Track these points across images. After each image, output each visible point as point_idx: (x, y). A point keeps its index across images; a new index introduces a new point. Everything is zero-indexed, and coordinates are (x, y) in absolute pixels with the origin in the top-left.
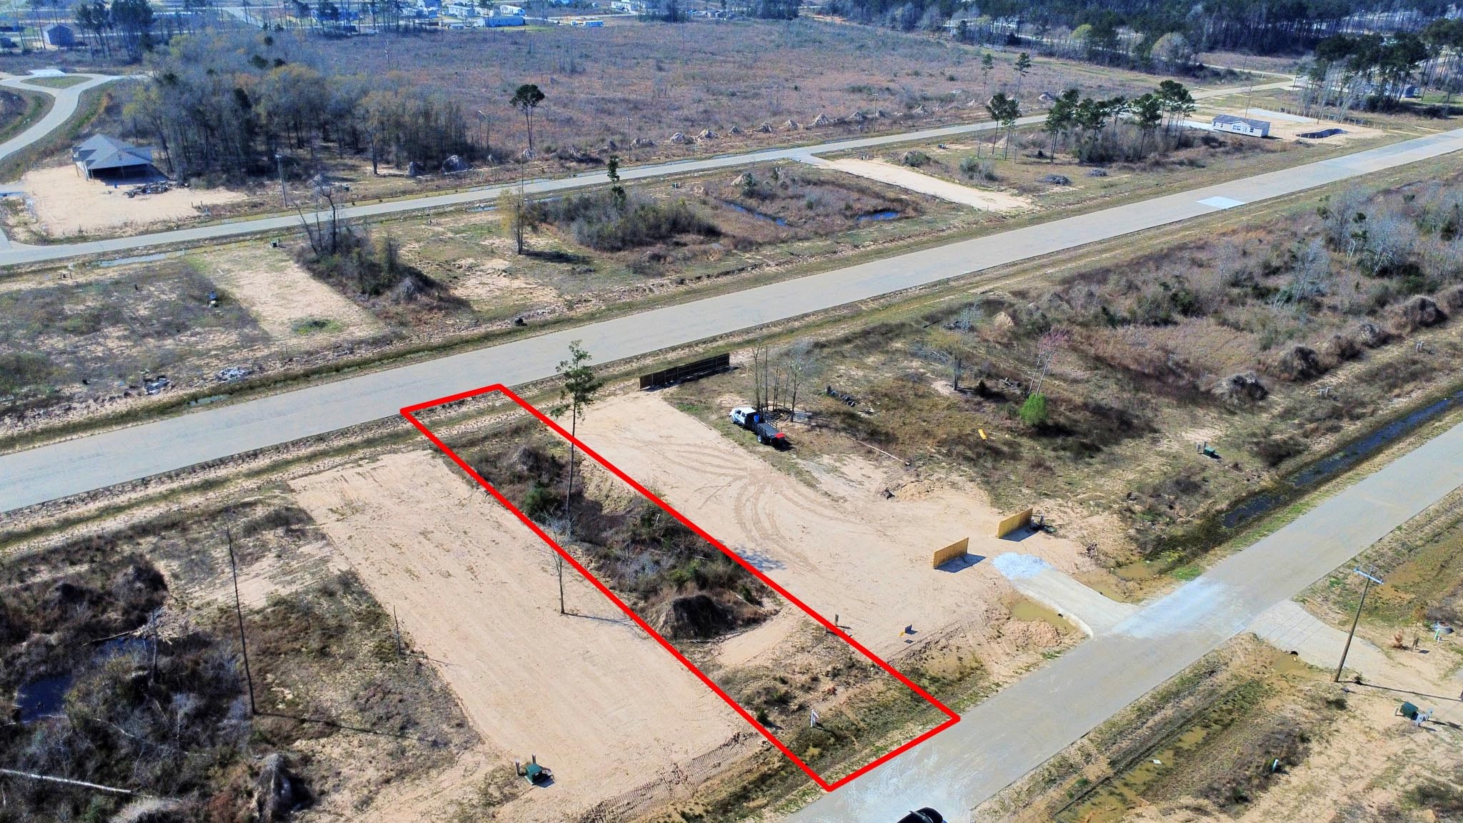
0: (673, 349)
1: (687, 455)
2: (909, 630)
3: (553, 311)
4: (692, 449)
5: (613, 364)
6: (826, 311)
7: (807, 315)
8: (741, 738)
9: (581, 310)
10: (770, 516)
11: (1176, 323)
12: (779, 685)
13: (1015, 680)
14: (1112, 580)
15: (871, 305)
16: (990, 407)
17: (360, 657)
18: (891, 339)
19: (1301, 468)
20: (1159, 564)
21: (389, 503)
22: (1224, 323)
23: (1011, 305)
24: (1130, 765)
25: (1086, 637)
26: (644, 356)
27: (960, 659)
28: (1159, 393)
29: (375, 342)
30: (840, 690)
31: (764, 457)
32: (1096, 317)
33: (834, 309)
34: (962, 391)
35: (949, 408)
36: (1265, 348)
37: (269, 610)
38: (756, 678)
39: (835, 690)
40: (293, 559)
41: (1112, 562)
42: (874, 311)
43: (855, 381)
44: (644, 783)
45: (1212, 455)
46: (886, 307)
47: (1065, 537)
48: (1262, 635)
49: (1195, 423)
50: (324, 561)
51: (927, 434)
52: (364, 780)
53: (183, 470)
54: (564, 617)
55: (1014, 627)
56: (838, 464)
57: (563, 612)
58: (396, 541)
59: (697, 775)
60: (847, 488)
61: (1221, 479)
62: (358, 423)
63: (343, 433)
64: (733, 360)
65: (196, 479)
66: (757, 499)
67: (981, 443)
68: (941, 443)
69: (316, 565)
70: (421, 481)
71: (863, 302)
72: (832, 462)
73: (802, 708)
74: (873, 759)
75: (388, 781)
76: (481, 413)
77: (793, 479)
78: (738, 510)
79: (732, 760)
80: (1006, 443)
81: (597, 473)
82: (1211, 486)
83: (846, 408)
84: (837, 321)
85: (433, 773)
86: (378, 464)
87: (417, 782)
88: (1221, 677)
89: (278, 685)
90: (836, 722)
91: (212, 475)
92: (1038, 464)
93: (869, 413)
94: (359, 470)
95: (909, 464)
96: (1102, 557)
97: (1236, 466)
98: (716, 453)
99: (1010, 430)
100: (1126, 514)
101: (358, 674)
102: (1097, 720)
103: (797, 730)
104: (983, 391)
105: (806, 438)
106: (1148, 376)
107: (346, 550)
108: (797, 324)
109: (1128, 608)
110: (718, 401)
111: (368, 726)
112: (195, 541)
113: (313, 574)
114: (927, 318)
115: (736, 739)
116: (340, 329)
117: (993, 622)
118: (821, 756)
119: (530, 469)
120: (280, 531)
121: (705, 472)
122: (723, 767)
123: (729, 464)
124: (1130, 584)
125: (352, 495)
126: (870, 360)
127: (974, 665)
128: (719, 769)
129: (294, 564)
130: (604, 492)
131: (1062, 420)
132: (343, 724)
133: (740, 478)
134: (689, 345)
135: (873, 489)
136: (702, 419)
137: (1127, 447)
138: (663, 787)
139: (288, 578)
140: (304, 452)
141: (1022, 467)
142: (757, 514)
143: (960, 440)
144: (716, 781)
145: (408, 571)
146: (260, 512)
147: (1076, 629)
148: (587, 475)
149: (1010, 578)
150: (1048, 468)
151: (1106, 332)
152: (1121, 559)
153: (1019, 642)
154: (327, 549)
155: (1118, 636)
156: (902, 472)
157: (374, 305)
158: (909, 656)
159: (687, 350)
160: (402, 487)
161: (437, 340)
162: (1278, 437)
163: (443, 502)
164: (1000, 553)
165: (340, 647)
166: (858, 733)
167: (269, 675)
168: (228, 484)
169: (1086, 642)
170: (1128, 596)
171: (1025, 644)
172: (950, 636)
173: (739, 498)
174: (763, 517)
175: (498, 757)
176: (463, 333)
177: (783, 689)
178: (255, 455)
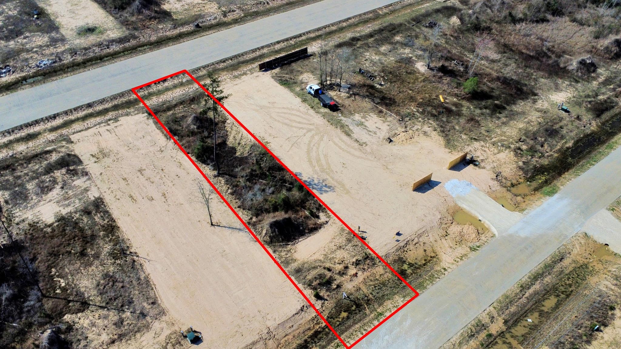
0: (278, 42)
1: (281, 115)
2: (398, 234)
3: (216, 18)
4: (285, 111)
5: (246, 53)
6: (360, 15)
7: (350, 19)
8: (305, 308)
9: (230, 17)
10: (326, 156)
11: (548, 21)
12: (327, 272)
13: (454, 266)
14: (509, 195)
15: (385, 11)
16: (447, 80)
17: (102, 256)
18: (394, 34)
19: (612, 117)
20: (535, 184)
21: (123, 151)
22: (574, 20)
23: (460, 10)
24: (516, 323)
25: (493, 236)
26: (263, 47)
27: (425, 251)
28: (539, 69)
29: (120, 41)
30: (360, 273)
31: (324, 116)
32: (505, 17)
33: (365, 14)
34: (431, 69)
35: (424, 81)
36: (597, 37)
37: (55, 224)
38: (315, 268)
39: (356, 273)
40: (70, 189)
41: (509, 184)
42: (385, 15)
43: (374, 63)
44: (250, 341)
45: (566, 111)
46: (393, 12)
47: (484, 168)
48: (590, 233)
49: (557, 88)
50: (86, 190)
51: (412, 99)
52: (100, 341)
53: (16, 128)
54: (212, 227)
55: (454, 229)
56: (363, 120)
57: (212, 225)
58: (125, 176)
59: (280, 333)
60: (368, 136)
61: (570, 127)
62: (109, 95)
63: (102, 101)
64: (310, 50)
65: (23, 133)
66: (319, 145)
67: (441, 105)
68: (420, 105)
69: (82, 193)
70: (140, 135)
71: (380, 9)
72: (360, 118)
73: (339, 286)
74: (376, 323)
75: (113, 342)
76: (175, 87)
77: (339, 131)
78: (308, 152)
79: (300, 323)
80: (455, 105)
81: (234, 128)
82: (564, 131)
83: (369, 82)
84: (366, 22)
85: (138, 335)
86: (119, 123)
87: (129, 342)
88: (566, 262)
89: (58, 276)
90: (357, 295)
91: (31, 130)
92: (472, 119)
93: (381, 85)
94: (108, 127)
95: (402, 119)
96: (504, 181)
97: (578, 118)
98: (298, 113)
99: (456, 95)
100: (518, 151)
101: (101, 268)
102: (498, 295)
103: (335, 300)
104: (444, 70)
105: (347, 102)
106: (532, 57)
107: (98, 182)
108: (344, 24)
109: (517, 215)
110: (300, 78)
111: (104, 304)
112: (19, 177)
113: (80, 199)
114: (413, 20)
115: (302, 309)
116: (102, 33)
117: (443, 226)
118: (348, 318)
119: (198, 128)
120: (64, 171)
121: (292, 126)
122: (294, 328)
123: (305, 121)
124: (519, 198)
125: (103, 145)
126: (383, 49)
127: (433, 255)
128: (292, 329)
129: (70, 193)
130: (237, 142)
131: (485, 88)
132: (91, 303)
133: (310, 130)
134: (287, 40)
135: (381, 137)
136: (292, 91)
137: (520, 106)
138: (261, 343)
139: (67, 202)
140: (81, 114)
141: (462, 121)
142: (319, 155)
143: (429, 103)
144: (290, 337)
145: (131, 197)
146: (54, 157)
147: (488, 229)
148: (229, 129)
149: (454, 196)
150: (477, 122)
151: (510, 27)
152: (514, 182)
153: (457, 239)
154: (88, 182)
155: (511, 236)
156: (397, 125)
157: (120, 16)
158: (397, 250)
159: (285, 43)
160: (130, 139)
161: (154, 38)
162: (601, 97)
163: (151, 149)
164: (448, 179)
165: (92, 249)
166: (368, 302)
167: (53, 270)
168: (39, 136)
169: (494, 239)
170: (517, 207)
171: (461, 240)
172: (420, 236)
173: (309, 144)
174: (322, 157)
175: (173, 324)
176: (168, 34)
177: (329, 274)
178: (54, 117)
